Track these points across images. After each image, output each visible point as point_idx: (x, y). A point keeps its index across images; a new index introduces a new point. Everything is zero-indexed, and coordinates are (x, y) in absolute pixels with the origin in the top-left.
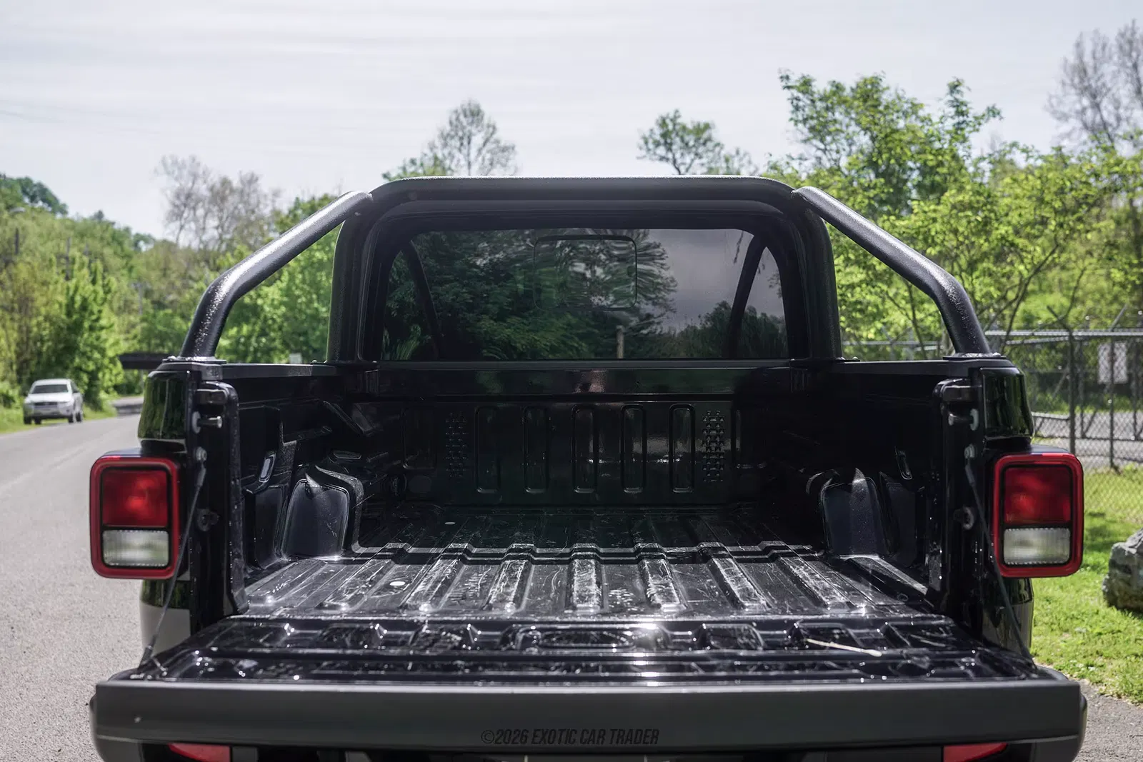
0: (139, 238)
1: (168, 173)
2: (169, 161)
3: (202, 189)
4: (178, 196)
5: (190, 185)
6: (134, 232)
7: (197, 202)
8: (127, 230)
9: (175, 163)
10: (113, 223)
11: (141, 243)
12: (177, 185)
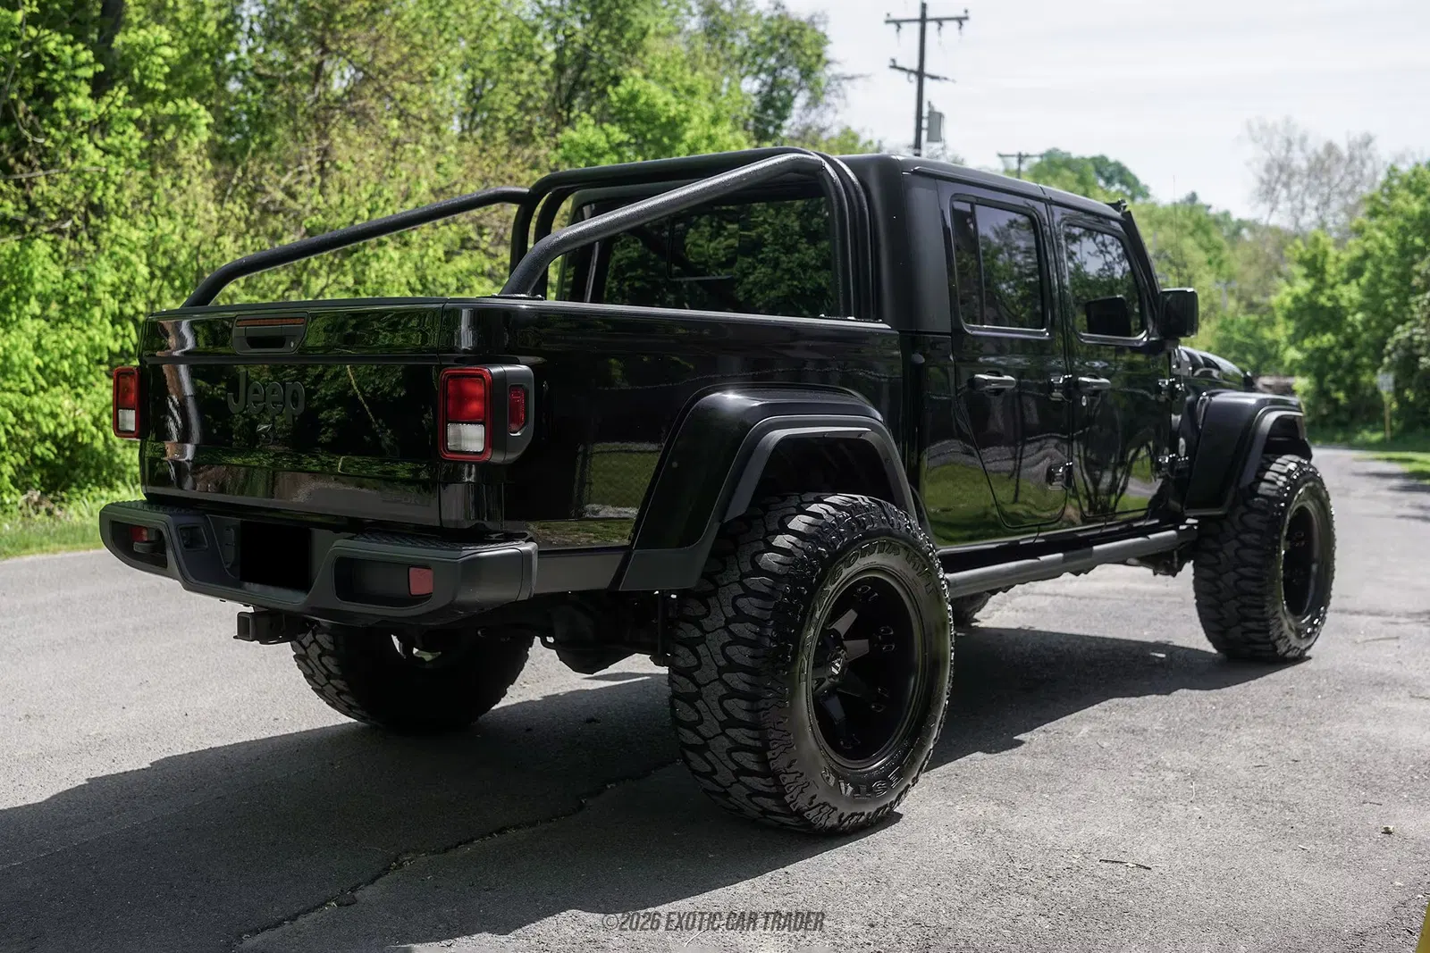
0: (1241, 224)
1: (1255, 140)
2: (1256, 126)
3: (1300, 161)
4: (1268, 169)
5: (1283, 153)
6: (1235, 218)
7: (1291, 176)
8: (1226, 214)
9: (1263, 128)
10: (1209, 207)
11: (1245, 232)
12: (1267, 155)
